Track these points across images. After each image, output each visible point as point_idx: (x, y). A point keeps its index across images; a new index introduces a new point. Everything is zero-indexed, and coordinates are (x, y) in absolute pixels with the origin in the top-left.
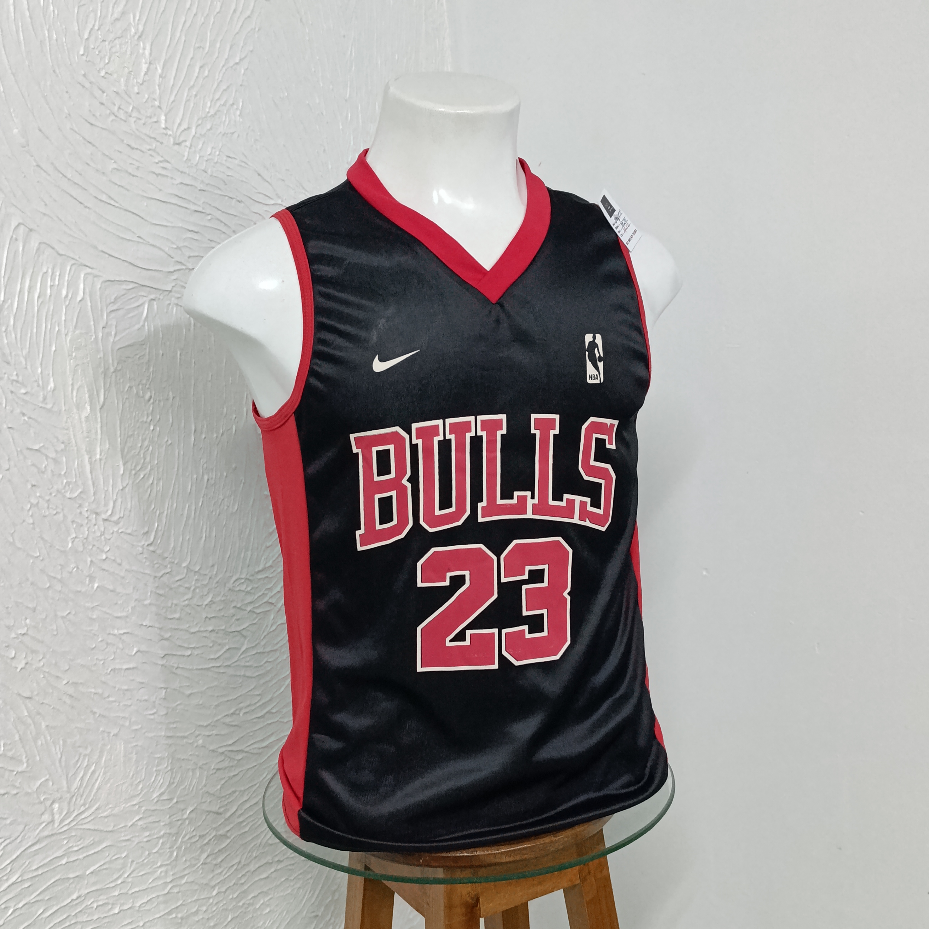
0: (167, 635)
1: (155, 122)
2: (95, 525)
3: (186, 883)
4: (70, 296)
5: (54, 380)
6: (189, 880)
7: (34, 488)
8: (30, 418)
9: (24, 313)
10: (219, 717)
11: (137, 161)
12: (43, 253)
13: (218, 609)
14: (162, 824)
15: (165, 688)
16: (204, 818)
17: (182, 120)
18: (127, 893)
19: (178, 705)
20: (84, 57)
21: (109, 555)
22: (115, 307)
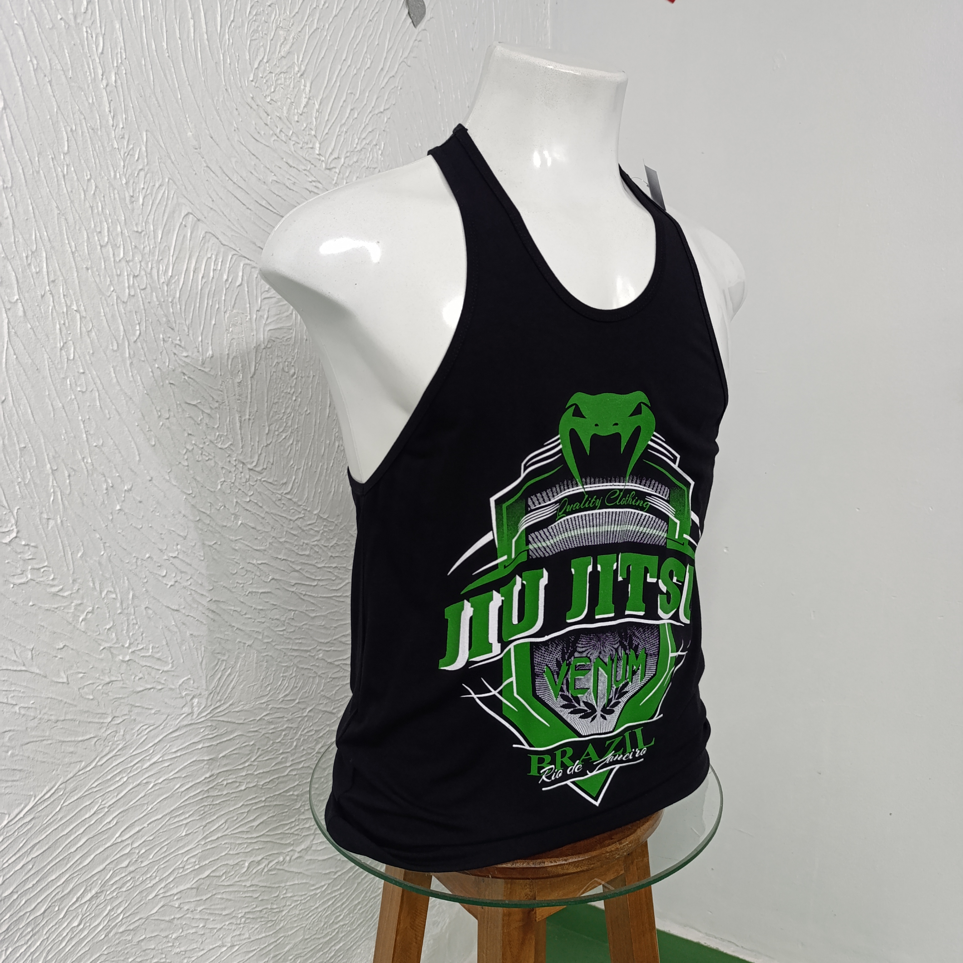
0: (298, 568)
1: (312, 148)
2: (241, 473)
3: (303, 767)
4: (230, 280)
5: (212, 349)
6: (305, 765)
7: (190, 436)
8: (189, 377)
9: (189, 289)
10: (337, 637)
11: (293, 177)
12: (209, 241)
13: (341, 550)
14: (286, 719)
15: (293, 611)
16: (320, 716)
17: (333, 150)
18: (252, 774)
19: (304, 625)
20: (253, 83)
21: (252, 498)
22: (268, 295)
